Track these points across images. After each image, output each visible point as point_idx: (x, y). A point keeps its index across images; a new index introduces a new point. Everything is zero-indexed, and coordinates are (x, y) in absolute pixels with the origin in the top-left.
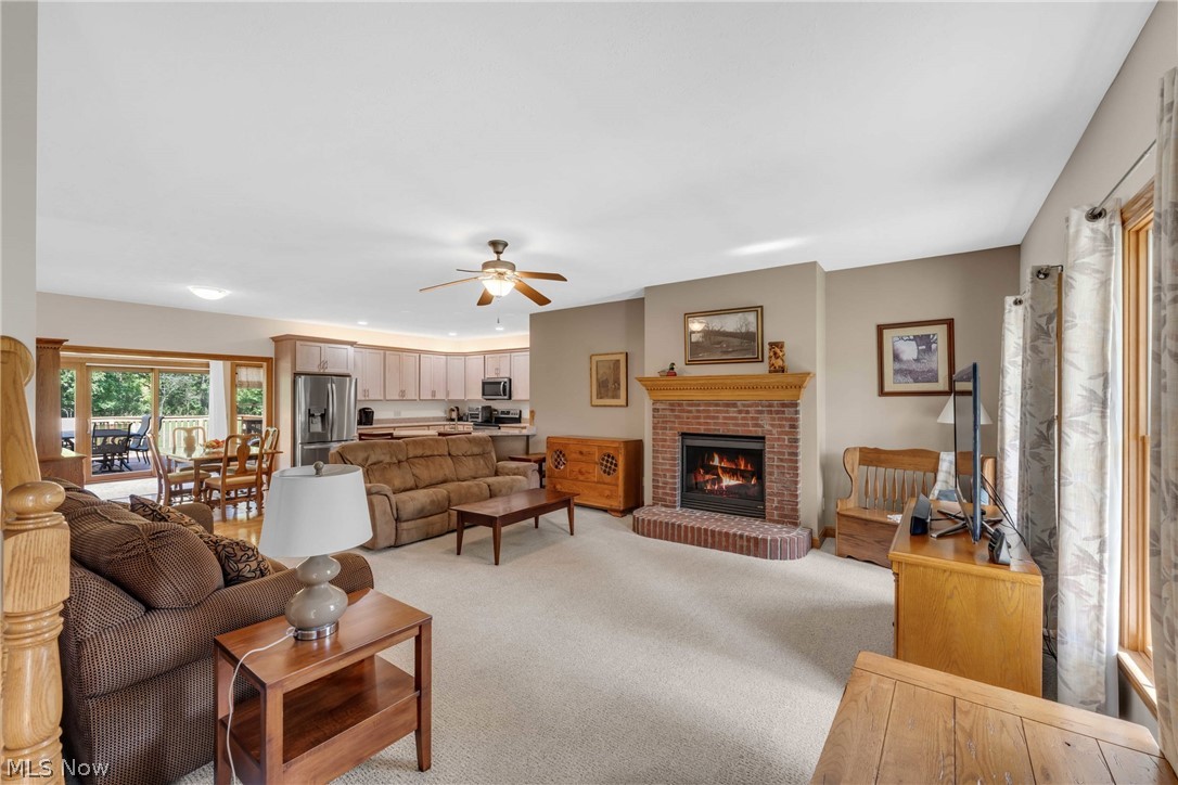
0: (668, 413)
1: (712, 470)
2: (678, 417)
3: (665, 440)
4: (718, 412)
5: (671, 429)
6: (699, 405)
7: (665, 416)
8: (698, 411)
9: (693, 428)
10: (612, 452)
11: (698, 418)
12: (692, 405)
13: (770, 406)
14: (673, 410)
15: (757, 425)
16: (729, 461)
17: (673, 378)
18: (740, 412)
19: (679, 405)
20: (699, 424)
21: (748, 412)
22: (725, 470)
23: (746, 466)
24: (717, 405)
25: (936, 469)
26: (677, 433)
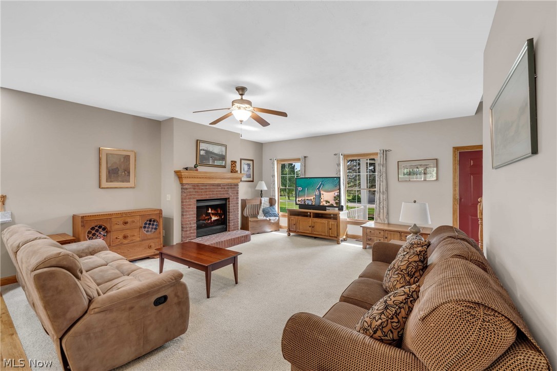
0: (192, 190)
1: (208, 214)
2: (198, 192)
3: (190, 205)
4: (214, 189)
5: (194, 198)
6: (206, 186)
7: (190, 192)
8: (206, 189)
9: (203, 197)
10: (154, 217)
11: (206, 192)
12: (203, 186)
13: (231, 186)
14: (194, 189)
15: (227, 194)
16: (215, 210)
17: (196, 172)
18: (222, 188)
19: (197, 186)
20: (207, 195)
21: (224, 188)
22: (213, 214)
23: (220, 211)
24: (213, 186)
25: (261, 203)
26: (196, 200)
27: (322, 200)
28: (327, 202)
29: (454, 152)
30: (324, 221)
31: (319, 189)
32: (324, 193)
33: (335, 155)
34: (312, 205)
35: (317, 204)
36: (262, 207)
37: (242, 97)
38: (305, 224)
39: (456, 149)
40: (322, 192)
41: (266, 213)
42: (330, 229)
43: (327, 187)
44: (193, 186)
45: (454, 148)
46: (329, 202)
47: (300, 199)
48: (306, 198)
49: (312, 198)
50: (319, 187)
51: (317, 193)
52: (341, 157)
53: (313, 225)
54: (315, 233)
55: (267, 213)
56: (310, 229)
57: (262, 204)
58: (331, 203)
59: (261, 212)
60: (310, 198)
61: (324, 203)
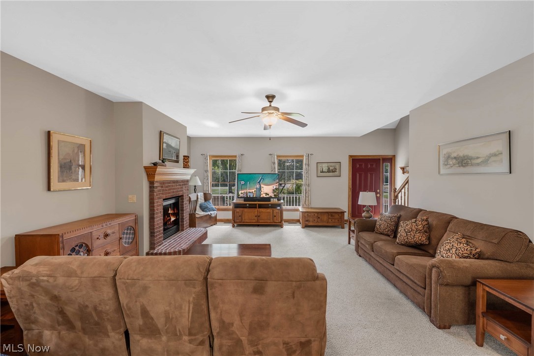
1: (169, 215)
2: (163, 190)
7: (159, 191)
10: (131, 224)
11: (169, 190)
15: (182, 190)
16: (173, 210)
17: (165, 167)
22: (172, 214)
25: (197, 198)
26: (162, 199)
27: (262, 193)
28: (267, 194)
29: (349, 158)
30: (269, 210)
31: (259, 182)
32: (264, 186)
33: (270, 155)
34: (253, 198)
35: (258, 196)
36: (199, 203)
37: (270, 104)
38: (249, 215)
39: (350, 156)
40: (262, 186)
41: (203, 208)
42: (275, 216)
43: (267, 181)
44: (161, 183)
45: (349, 156)
46: (268, 195)
47: (243, 192)
48: (248, 191)
49: (253, 191)
50: (260, 181)
51: (258, 186)
52: (276, 156)
53: (259, 215)
54: (260, 221)
55: (205, 208)
56: (256, 218)
57: (199, 200)
58: (270, 195)
59: (198, 208)
60: (251, 191)
61: (264, 196)
